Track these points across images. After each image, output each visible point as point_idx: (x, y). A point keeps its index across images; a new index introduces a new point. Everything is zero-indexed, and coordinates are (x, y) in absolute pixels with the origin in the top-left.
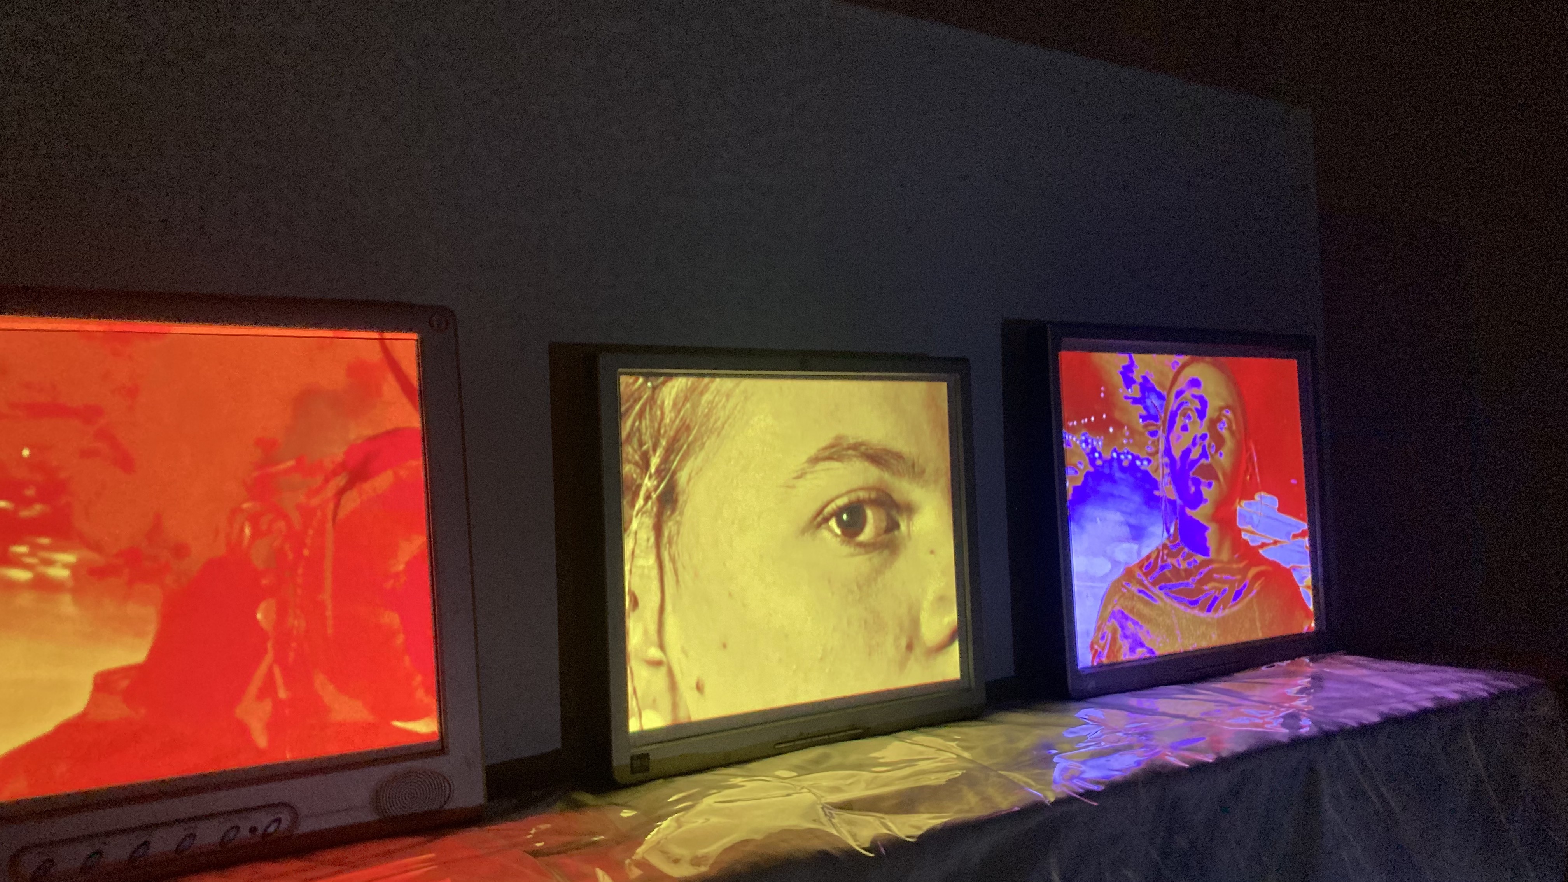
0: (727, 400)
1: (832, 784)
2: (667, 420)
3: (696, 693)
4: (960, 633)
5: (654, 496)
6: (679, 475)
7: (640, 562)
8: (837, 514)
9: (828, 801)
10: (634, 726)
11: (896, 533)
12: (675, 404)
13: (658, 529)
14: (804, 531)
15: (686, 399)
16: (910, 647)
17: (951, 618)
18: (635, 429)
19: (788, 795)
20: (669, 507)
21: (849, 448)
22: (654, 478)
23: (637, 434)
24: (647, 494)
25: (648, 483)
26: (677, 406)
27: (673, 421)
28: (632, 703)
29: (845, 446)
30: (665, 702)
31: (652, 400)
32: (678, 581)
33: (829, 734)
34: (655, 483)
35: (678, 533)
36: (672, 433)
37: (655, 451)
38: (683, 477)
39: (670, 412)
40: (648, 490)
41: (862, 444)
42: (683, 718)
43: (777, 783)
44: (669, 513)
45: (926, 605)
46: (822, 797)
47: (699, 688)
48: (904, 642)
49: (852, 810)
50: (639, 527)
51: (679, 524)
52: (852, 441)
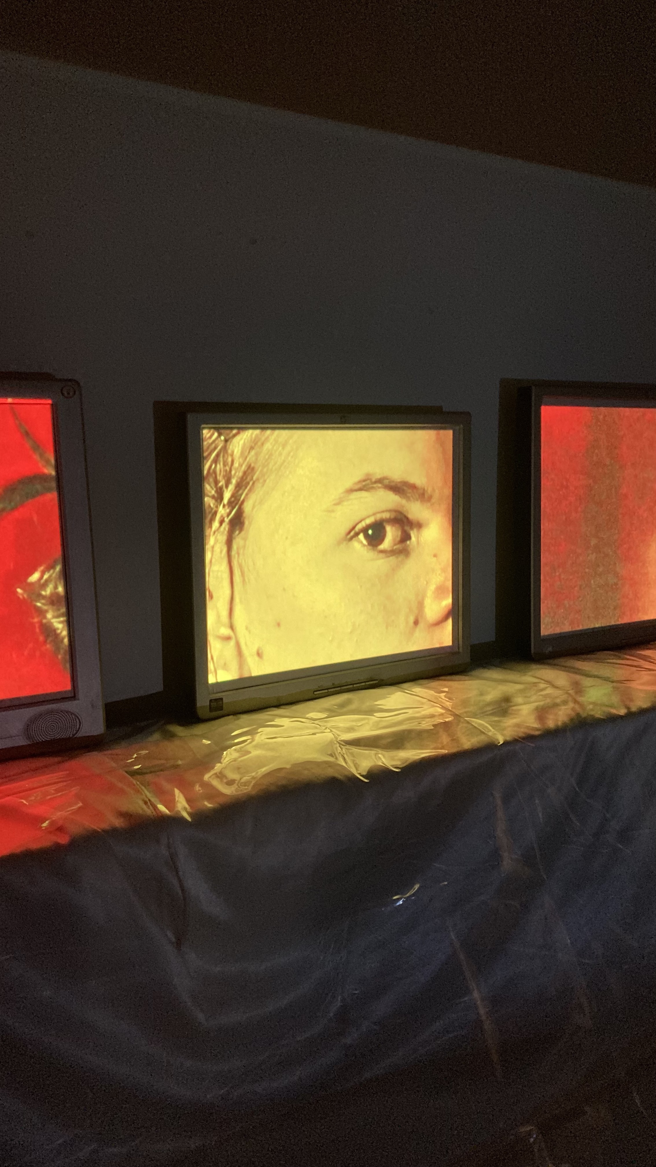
0: (283, 448)
1: (348, 725)
2: (236, 465)
3: (257, 658)
4: (453, 612)
5: (227, 520)
6: (245, 504)
7: (215, 568)
8: (365, 531)
9: (342, 739)
10: (211, 680)
11: (408, 542)
12: (242, 453)
13: (229, 543)
14: (339, 543)
15: (252, 448)
16: (416, 623)
17: (448, 601)
18: (211, 471)
19: (314, 734)
20: (238, 528)
21: (376, 482)
22: (226, 507)
23: (214, 475)
24: (222, 518)
25: (222, 511)
26: (244, 455)
27: (241, 465)
28: (211, 666)
29: (374, 480)
30: (234, 665)
31: (225, 449)
32: (244, 581)
33: (353, 684)
34: (228, 511)
35: (244, 547)
36: (241, 474)
37: (227, 487)
38: (247, 507)
39: (239, 458)
40: (222, 516)
41: (385, 478)
42: (246, 675)
43: (308, 724)
44: (237, 532)
45: (430, 593)
46: (339, 735)
47: (259, 654)
48: (412, 619)
49: (360, 746)
50: (215, 543)
51: (245, 539)
52: (378, 476)
